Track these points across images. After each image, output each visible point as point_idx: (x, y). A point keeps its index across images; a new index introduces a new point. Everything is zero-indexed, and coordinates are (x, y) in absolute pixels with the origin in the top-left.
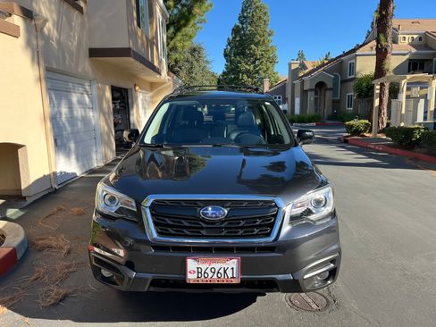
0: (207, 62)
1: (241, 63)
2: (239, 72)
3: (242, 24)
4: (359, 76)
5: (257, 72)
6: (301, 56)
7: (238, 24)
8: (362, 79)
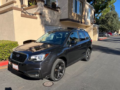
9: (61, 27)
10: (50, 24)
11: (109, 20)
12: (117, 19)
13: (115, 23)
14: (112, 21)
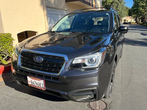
0: (125, 3)
9: (66, 11)
10: (53, 6)
11: (114, 6)
12: (122, 4)
13: (120, 9)
14: (117, 7)
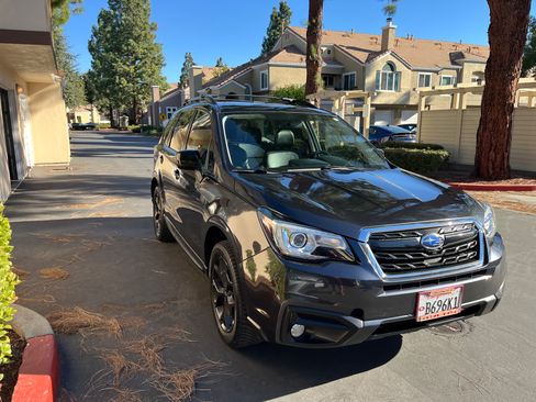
0: (69, 57)
1: (117, 62)
2: (115, 74)
3: (115, 10)
4: (274, 89)
5: (140, 76)
6: (188, 59)
7: (108, 9)
8: (277, 92)
